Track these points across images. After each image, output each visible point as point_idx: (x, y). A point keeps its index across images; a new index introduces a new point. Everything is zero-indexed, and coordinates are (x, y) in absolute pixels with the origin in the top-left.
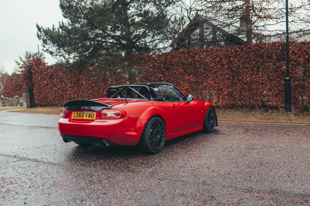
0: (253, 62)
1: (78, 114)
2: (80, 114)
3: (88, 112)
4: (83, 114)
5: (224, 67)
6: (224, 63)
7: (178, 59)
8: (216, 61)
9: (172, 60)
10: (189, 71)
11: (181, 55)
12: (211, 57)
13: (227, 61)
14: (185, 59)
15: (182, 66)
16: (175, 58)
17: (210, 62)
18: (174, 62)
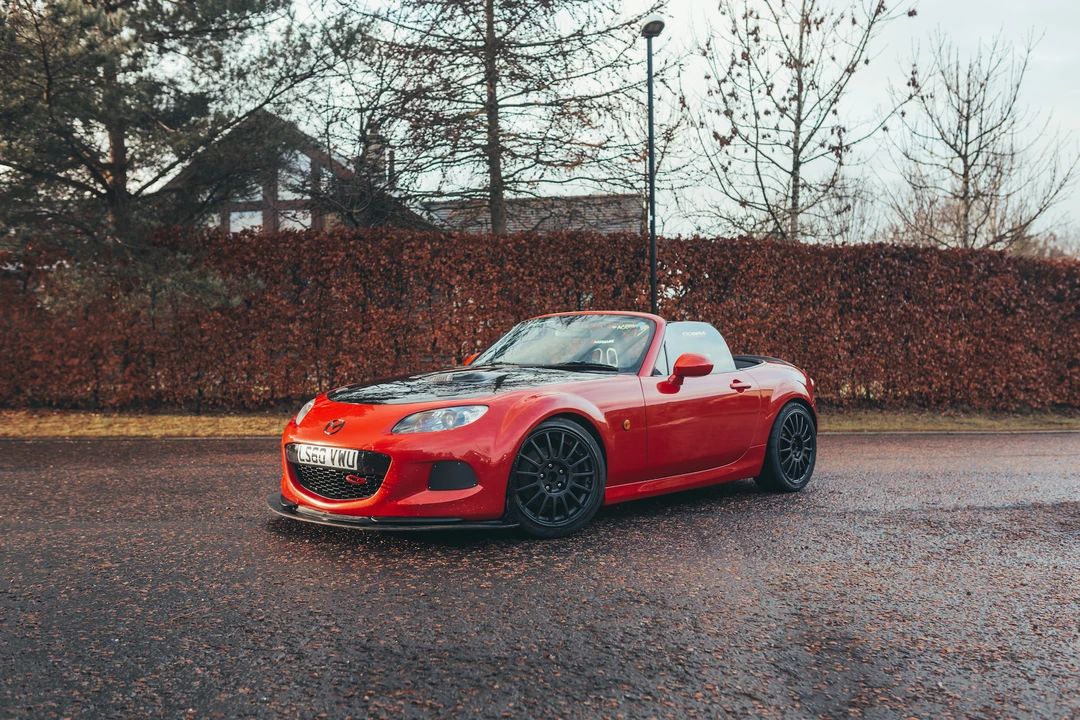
0: (567, 280)
5: (491, 289)
6: (491, 277)
7: (343, 254)
8: (464, 269)
9: (324, 258)
10: (384, 294)
11: (352, 243)
12: (450, 258)
13: (498, 272)
14: (367, 258)
15: (358, 276)
16: (332, 250)
17: (447, 271)
18: (331, 265)
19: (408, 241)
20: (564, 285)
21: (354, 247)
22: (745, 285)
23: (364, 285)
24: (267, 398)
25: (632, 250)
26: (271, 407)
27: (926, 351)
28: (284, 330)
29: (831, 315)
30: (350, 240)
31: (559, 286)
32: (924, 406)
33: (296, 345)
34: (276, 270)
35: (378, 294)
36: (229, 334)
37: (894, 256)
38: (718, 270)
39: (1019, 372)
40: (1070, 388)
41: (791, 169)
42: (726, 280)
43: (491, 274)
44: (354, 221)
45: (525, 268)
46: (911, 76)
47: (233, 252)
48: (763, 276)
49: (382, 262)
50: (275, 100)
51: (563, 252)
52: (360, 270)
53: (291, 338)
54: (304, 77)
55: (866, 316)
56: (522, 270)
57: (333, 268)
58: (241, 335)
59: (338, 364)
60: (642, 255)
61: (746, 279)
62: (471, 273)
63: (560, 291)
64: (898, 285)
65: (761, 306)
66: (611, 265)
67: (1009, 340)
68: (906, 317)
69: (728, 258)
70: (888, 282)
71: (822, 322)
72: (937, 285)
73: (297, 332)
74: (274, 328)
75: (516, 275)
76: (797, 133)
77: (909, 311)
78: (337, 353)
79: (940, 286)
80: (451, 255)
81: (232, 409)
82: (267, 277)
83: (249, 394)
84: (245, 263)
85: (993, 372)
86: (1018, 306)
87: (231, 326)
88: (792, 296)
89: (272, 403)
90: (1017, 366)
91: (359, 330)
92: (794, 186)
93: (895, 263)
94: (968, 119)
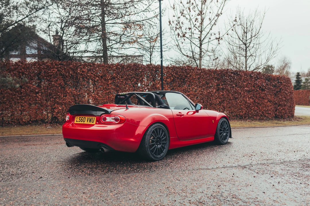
1: (80, 119)
2: (82, 119)
3: (90, 117)
4: (85, 118)
5: (109, 82)
7: (56, 70)
9: (49, 71)
11: (59, 66)
14: (65, 71)
15: (62, 78)
16: (52, 69)
17: (93, 76)
18: (52, 74)
19: (79, 66)
20: (133, 81)
21: (60, 68)
22: (189, 81)
23: (64, 81)
24: (29, 120)
25: (154, 70)
26: (30, 124)
27: (241, 102)
28: (35, 96)
29: (215, 91)
30: (59, 65)
31: (131, 81)
32: (241, 119)
33: (39, 102)
34: (32, 75)
35: (69, 84)
36: (14, 98)
37: (232, 73)
38: (181, 77)
39: (266, 108)
40: (279, 112)
41: (199, 46)
42: (184, 79)
43: (109, 77)
44: (59, 59)
45: (120, 75)
46: (235, 18)
47: (15, 69)
48: (195, 79)
49: (71, 73)
50: (30, 16)
51: (132, 70)
52: (63, 75)
53: (37, 99)
54: (40, 9)
55: (225, 91)
56: (119, 76)
57: (53, 75)
58: (19, 98)
59: (55, 108)
61: (190, 80)
62: (102, 77)
63: (132, 83)
64: (233, 82)
65: (194, 88)
67: (263, 99)
68: (236, 91)
69: (184, 73)
70: (230, 81)
71: (212, 93)
72: (244, 82)
73: (40, 97)
74: (31, 96)
75: (117, 77)
76: (201, 35)
77: (237, 90)
78: (54, 104)
79: (245, 82)
80: (95, 70)
81: (15, 125)
82: (29, 77)
83: (22, 120)
84: (20, 73)
85: (259, 108)
86: (265, 88)
87: (15, 95)
89: (30, 122)
90: (265, 106)
91: (62, 96)
92: (200, 51)
93: (232, 75)
94: (246, 33)
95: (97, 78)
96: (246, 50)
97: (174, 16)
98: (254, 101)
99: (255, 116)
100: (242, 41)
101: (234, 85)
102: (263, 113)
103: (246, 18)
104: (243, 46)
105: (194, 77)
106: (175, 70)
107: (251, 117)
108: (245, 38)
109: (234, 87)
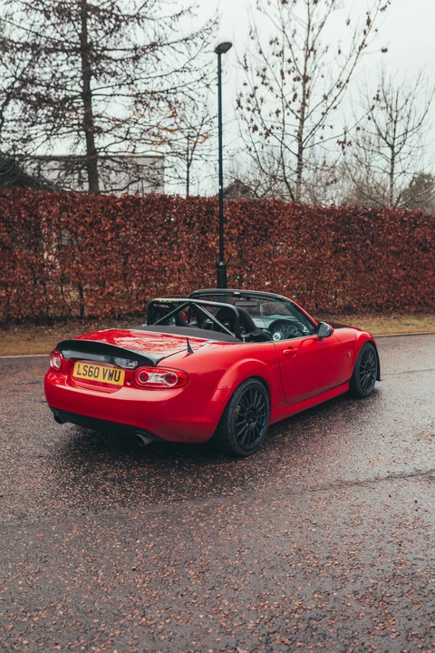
8: (86, 222)
10: (26, 240)
12: (75, 213)
13: (111, 224)
14: (10, 212)
19: (41, 200)
23: (9, 233)
27: (382, 276)
29: (330, 254)
32: (378, 311)
35: (21, 240)
37: (365, 215)
38: (261, 224)
41: (297, 152)
42: (266, 230)
43: (106, 225)
46: (377, 93)
48: (289, 228)
49: (23, 215)
51: (157, 210)
52: (6, 221)
55: (349, 254)
60: (212, 213)
61: (278, 230)
62: (91, 224)
64: (367, 234)
66: (191, 220)
67: (426, 268)
68: (372, 255)
69: (267, 216)
70: (362, 232)
71: (324, 259)
72: (389, 234)
75: (124, 226)
76: (301, 127)
77: (373, 251)
85: (416, 289)
86: (431, 247)
88: (307, 242)
91: (7, 267)
92: (299, 164)
93: (366, 219)
94: (395, 122)
95: (82, 228)
96: (393, 159)
97: (245, 84)
98: (407, 275)
99: (406, 305)
100: (385, 139)
101: (368, 242)
102: (423, 298)
103: (395, 89)
104: (388, 152)
105: (288, 226)
106: (247, 210)
107: (399, 308)
108: (391, 133)
109: (368, 245)
